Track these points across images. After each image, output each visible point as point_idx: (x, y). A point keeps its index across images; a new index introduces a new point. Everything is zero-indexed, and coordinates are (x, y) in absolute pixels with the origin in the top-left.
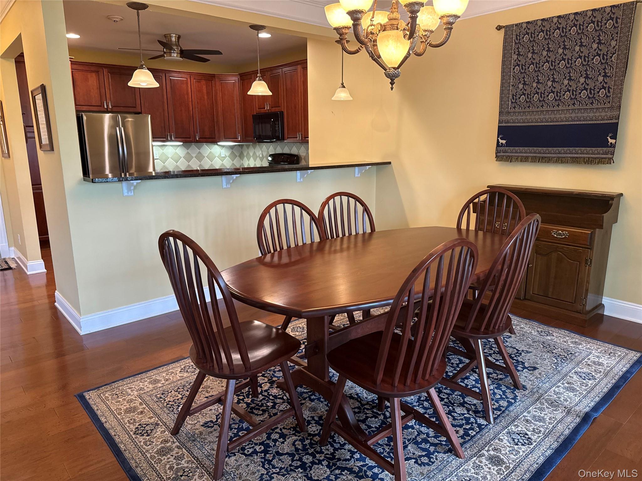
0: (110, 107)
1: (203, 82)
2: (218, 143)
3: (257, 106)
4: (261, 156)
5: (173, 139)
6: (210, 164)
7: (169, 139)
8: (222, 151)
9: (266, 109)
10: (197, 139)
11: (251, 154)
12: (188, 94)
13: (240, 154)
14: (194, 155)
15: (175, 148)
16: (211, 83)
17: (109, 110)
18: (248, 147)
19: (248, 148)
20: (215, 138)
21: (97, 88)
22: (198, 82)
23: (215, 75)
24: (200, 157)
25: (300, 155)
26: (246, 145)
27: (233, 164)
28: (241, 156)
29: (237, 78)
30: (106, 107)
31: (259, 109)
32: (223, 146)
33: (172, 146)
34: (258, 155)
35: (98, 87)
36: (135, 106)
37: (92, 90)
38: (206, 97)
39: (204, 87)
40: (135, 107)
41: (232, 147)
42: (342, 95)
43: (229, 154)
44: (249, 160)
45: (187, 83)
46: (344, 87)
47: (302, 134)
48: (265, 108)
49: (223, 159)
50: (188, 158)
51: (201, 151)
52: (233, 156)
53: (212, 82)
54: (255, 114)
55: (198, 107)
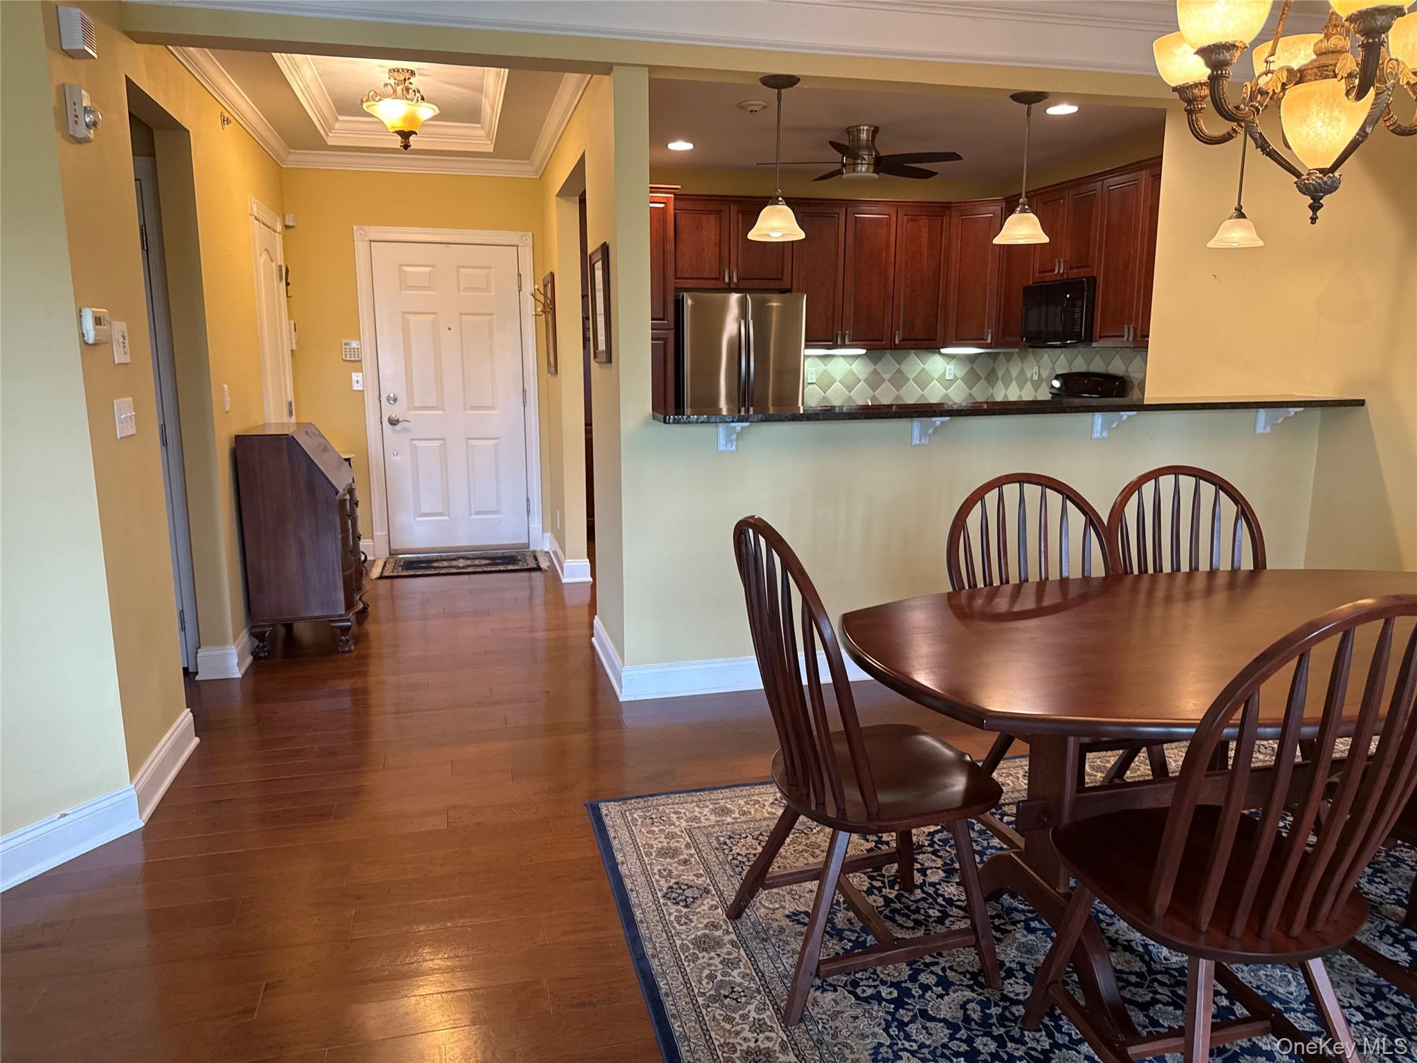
0: (735, 280)
1: (924, 221)
2: (943, 351)
3: (1037, 265)
4: (1036, 378)
5: (847, 342)
6: (919, 395)
7: (839, 343)
8: (948, 367)
9: (1056, 272)
10: (897, 342)
11: (1014, 374)
12: (888, 247)
13: (989, 375)
14: (886, 376)
15: (851, 360)
16: (940, 221)
17: (732, 286)
18: (1009, 357)
19: (1008, 361)
20: (934, 340)
21: (716, 244)
22: (912, 220)
23: (950, 203)
24: (899, 380)
25: (1130, 377)
26: (1004, 353)
27: (970, 395)
28: (991, 378)
29: (1000, 208)
30: (727, 280)
31: (1040, 273)
32: (951, 357)
33: (844, 356)
34: (1029, 376)
35: (718, 241)
36: (780, 277)
37: (706, 249)
38: (925, 252)
39: (925, 230)
40: (781, 279)
41: (972, 359)
42: (1237, 235)
43: (964, 372)
44: (1007, 385)
45: (888, 225)
46: (1242, 216)
47: (1135, 329)
48: (1054, 271)
49: (948, 384)
50: (874, 382)
51: (904, 367)
52: (972, 378)
53: (942, 220)
54: (1031, 283)
55: (906, 276)
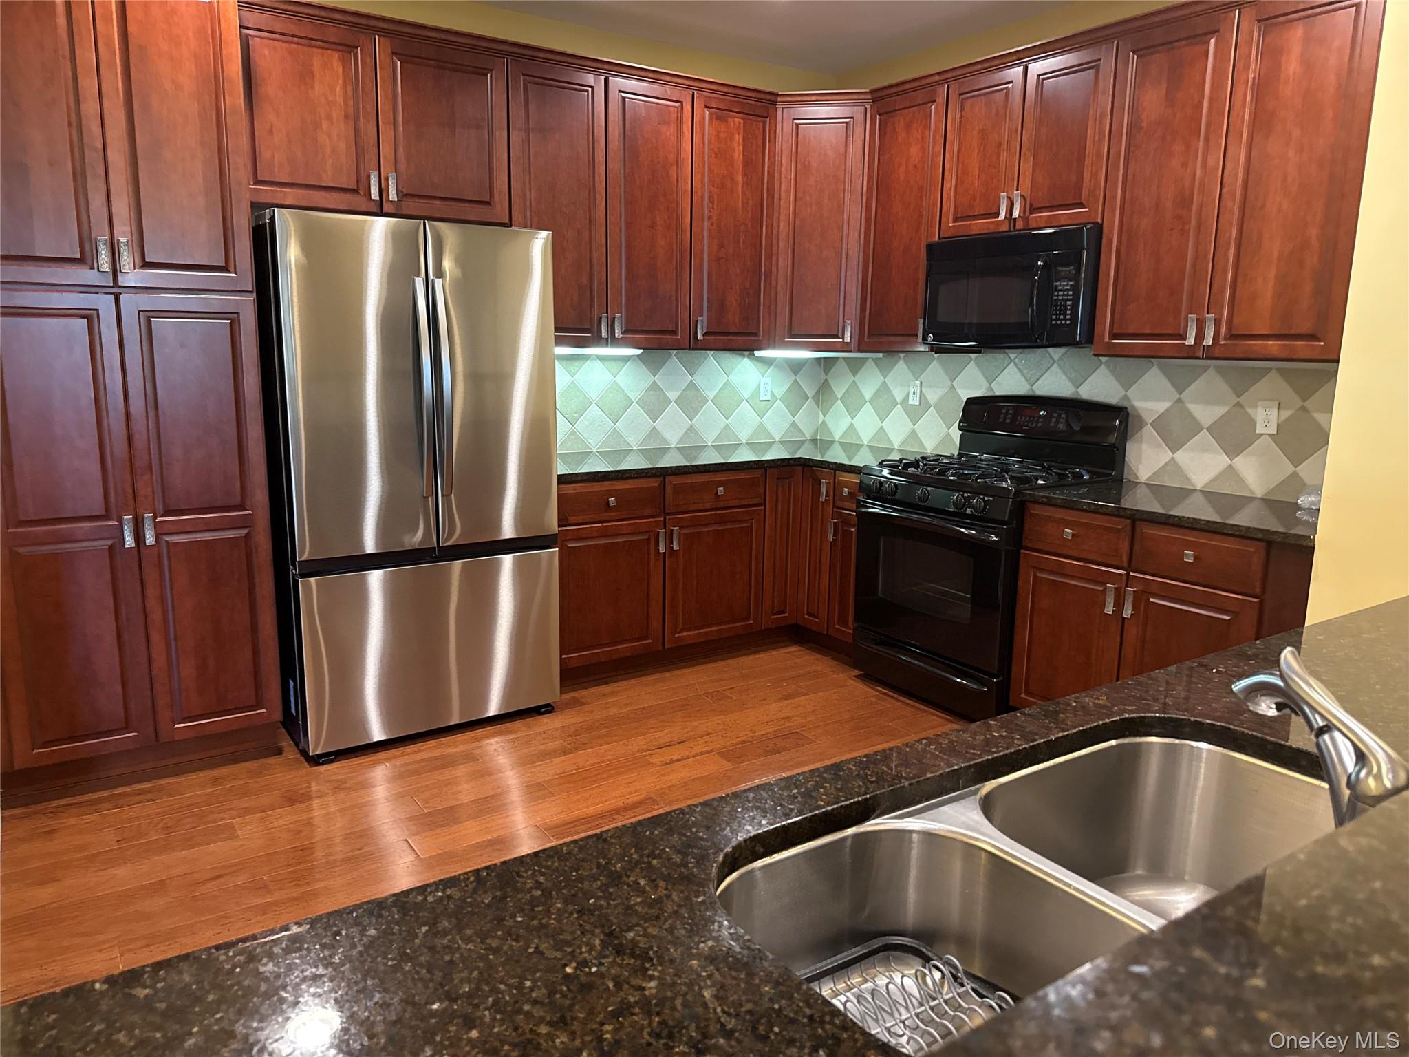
0: (393, 195)
1: (736, 121)
2: (757, 353)
3: (949, 206)
4: (913, 400)
5: (618, 334)
6: (722, 426)
7: (604, 334)
8: (764, 380)
9: (1002, 215)
10: (700, 336)
11: (868, 393)
12: (679, 163)
13: (818, 392)
14: (673, 395)
15: (614, 366)
16: (761, 125)
17: (387, 208)
18: (855, 366)
19: (855, 372)
20: (756, 334)
21: (346, 117)
22: (718, 118)
23: (777, 95)
24: (691, 402)
25: (1133, 407)
26: (844, 358)
27: (794, 424)
28: (823, 396)
29: (862, 108)
30: (375, 194)
31: (956, 220)
32: (768, 362)
33: (602, 359)
34: (899, 398)
35: (351, 111)
36: (488, 200)
37: (325, 125)
38: (740, 179)
39: (738, 138)
40: (488, 203)
41: (796, 367)
43: (786, 387)
44: (853, 411)
45: (680, 121)
47: (1218, 322)
48: (997, 214)
49: (763, 405)
50: (655, 405)
51: (699, 379)
52: (795, 398)
53: (764, 123)
54: (936, 239)
55: (710, 218)
